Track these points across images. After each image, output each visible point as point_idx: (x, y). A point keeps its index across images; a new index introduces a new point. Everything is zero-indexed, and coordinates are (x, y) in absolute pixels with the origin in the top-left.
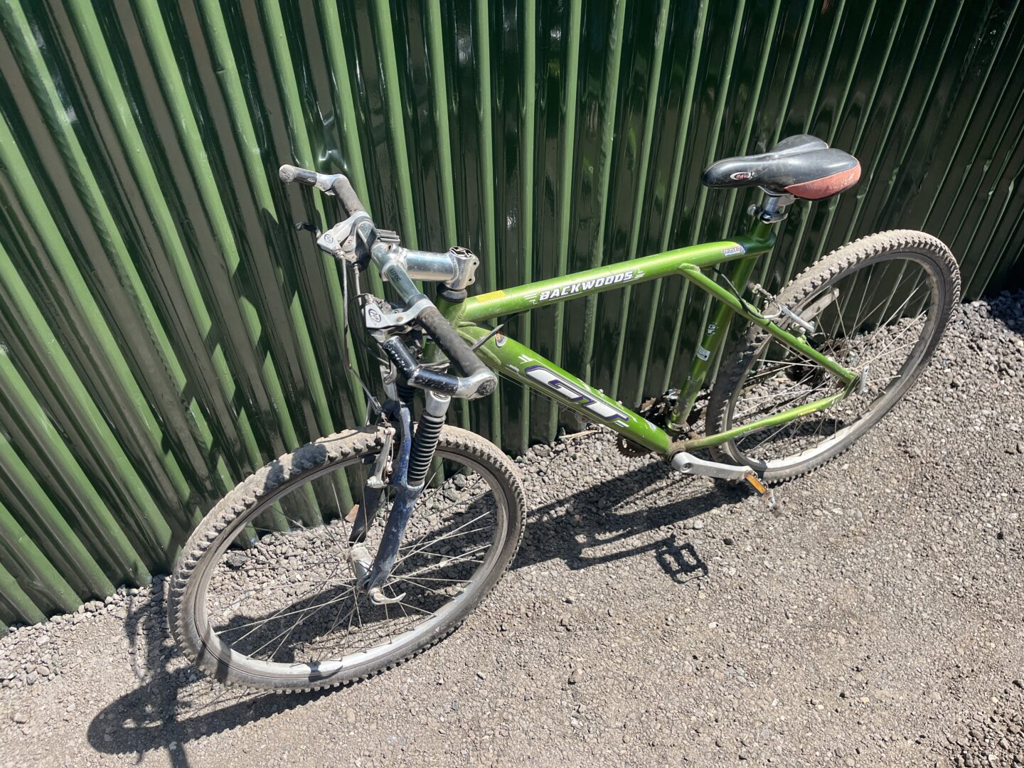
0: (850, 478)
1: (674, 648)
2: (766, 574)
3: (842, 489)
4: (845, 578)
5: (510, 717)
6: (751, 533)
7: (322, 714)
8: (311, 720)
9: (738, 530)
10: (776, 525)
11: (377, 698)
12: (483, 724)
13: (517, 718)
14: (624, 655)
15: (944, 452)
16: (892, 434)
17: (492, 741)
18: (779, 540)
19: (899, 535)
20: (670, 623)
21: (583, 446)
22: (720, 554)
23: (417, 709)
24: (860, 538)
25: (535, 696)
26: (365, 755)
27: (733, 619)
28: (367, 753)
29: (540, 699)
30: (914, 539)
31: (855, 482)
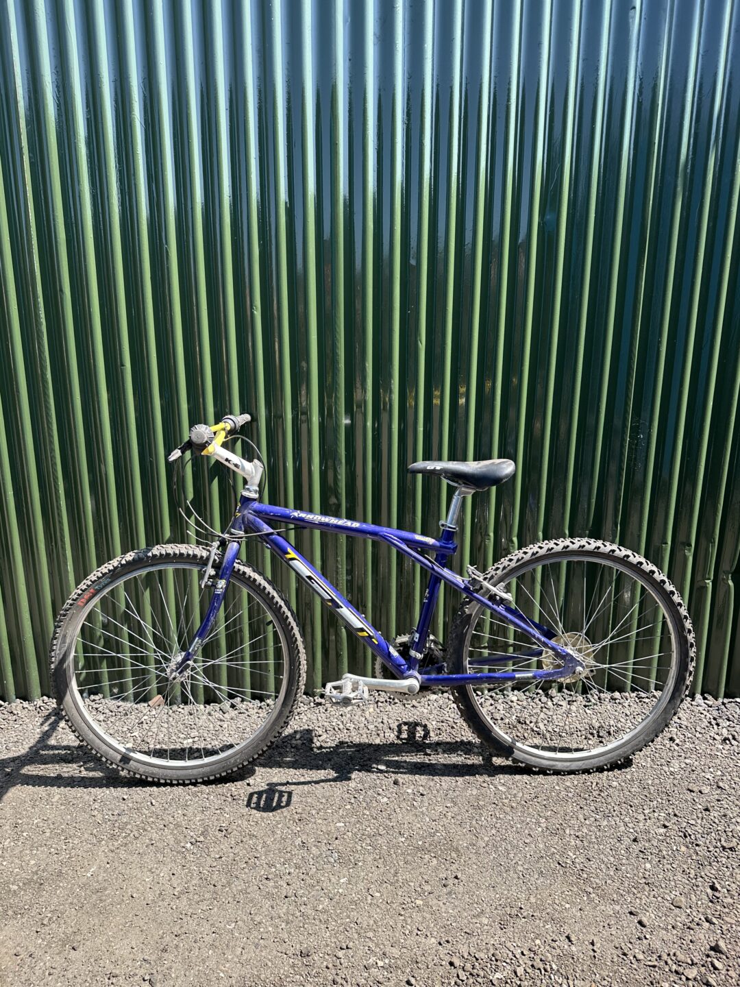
2: (409, 808)
5: (149, 829)
12: (128, 827)
13: (152, 831)
19: (542, 815)
22: (384, 788)
23: (97, 807)
24: (507, 808)
28: (45, 818)
30: (554, 821)
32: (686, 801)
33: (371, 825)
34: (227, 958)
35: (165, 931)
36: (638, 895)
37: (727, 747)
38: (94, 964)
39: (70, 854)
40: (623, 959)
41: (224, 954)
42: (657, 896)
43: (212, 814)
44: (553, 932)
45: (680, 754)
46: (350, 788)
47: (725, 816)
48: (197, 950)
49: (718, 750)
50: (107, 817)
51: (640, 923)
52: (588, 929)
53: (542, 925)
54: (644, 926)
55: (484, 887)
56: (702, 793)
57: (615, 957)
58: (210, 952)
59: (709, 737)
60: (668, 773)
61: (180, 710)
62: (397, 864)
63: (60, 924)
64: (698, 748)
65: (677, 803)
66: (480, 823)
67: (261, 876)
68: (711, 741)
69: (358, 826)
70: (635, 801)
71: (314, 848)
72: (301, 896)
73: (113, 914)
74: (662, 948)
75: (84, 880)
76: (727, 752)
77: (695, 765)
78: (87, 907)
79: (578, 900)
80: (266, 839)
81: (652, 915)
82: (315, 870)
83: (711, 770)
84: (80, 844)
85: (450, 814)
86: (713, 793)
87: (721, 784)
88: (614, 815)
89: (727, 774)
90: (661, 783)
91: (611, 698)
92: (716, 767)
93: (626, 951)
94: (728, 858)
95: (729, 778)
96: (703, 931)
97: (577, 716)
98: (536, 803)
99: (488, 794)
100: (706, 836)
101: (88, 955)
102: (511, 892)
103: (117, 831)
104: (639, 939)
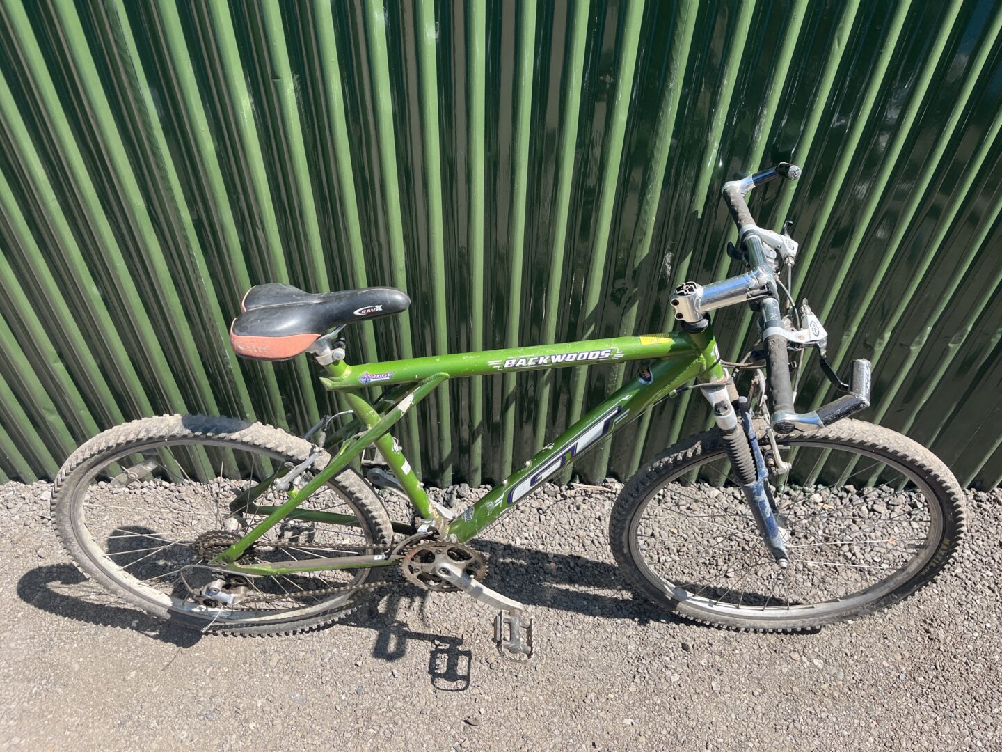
0: (850, 635)
1: (579, 727)
2: (707, 695)
3: (835, 643)
4: (788, 734)
5: (400, 722)
6: (714, 648)
7: (253, 648)
8: (242, 649)
9: (702, 639)
10: (744, 651)
11: (302, 654)
12: (374, 717)
13: (405, 726)
14: (530, 712)
15: (970, 646)
16: (922, 607)
17: (374, 737)
18: (740, 667)
19: (872, 714)
20: (587, 701)
21: (592, 500)
22: (672, 655)
23: (328, 679)
24: (828, 701)
25: (430, 713)
26: (267, 699)
27: (651, 724)
28: (270, 698)
29: (434, 717)
30: (887, 725)
31: (853, 641)
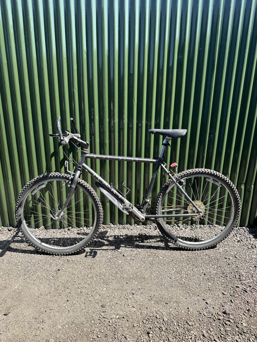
32: (224, 262)
33: (115, 270)
34: (63, 316)
35: (42, 307)
36: (206, 294)
37: (239, 244)
38: (16, 318)
39: (9, 280)
40: (200, 315)
41: (62, 314)
42: (212, 294)
43: (60, 267)
44: (176, 306)
45: (223, 246)
46: (108, 258)
47: (237, 267)
48: (53, 313)
49: (236, 244)
50: (23, 268)
51: (206, 303)
52: (188, 305)
53: (172, 304)
54: (208, 304)
55: (153, 291)
56: (230, 259)
57: (197, 314)
58: (57, 313)
59: (233, 240)
60: (218, 253)
61: (50, 231)
62: (123, 284)
63: (5, 304)
64: (229, 244)
65: (221, 262)
66: (153, 269)
67: (76, 288)
68: (234, 242)
69: (110, 270)
70: (207, 262)
71: (95, 278)
72: (90, 295)
73: (24, 301)
74: (213, 311)
75: (14, 289)
76: (239, 245)
77: (228, 250)
78: (15, 298)
79: (185, 295)
80: (78, 275)
81: (211, 300)
82: (95, 285)
83: (233, 251)
84: (13, 277)
85: (142, 266)
86: (234, 259)
87: (236, 256)
88: (199, 267)
89: (239, 253)
90: (216, 256)
91: (200, 227)
92: (235, 251)
93: (201, 313)
94: (237, 281)
95: (239, 254)
96: (227, 306)
97: (188, 233)
98: (172, 263)
99: (156, 260)
100: (230, 274)
101: (14, 315)
102: (162, 293)
103: (26, 273)
104: (206, 308)
